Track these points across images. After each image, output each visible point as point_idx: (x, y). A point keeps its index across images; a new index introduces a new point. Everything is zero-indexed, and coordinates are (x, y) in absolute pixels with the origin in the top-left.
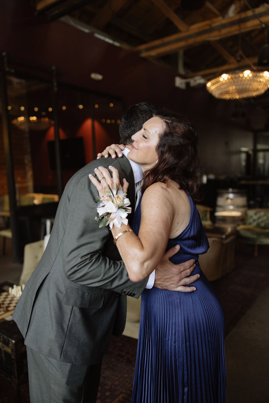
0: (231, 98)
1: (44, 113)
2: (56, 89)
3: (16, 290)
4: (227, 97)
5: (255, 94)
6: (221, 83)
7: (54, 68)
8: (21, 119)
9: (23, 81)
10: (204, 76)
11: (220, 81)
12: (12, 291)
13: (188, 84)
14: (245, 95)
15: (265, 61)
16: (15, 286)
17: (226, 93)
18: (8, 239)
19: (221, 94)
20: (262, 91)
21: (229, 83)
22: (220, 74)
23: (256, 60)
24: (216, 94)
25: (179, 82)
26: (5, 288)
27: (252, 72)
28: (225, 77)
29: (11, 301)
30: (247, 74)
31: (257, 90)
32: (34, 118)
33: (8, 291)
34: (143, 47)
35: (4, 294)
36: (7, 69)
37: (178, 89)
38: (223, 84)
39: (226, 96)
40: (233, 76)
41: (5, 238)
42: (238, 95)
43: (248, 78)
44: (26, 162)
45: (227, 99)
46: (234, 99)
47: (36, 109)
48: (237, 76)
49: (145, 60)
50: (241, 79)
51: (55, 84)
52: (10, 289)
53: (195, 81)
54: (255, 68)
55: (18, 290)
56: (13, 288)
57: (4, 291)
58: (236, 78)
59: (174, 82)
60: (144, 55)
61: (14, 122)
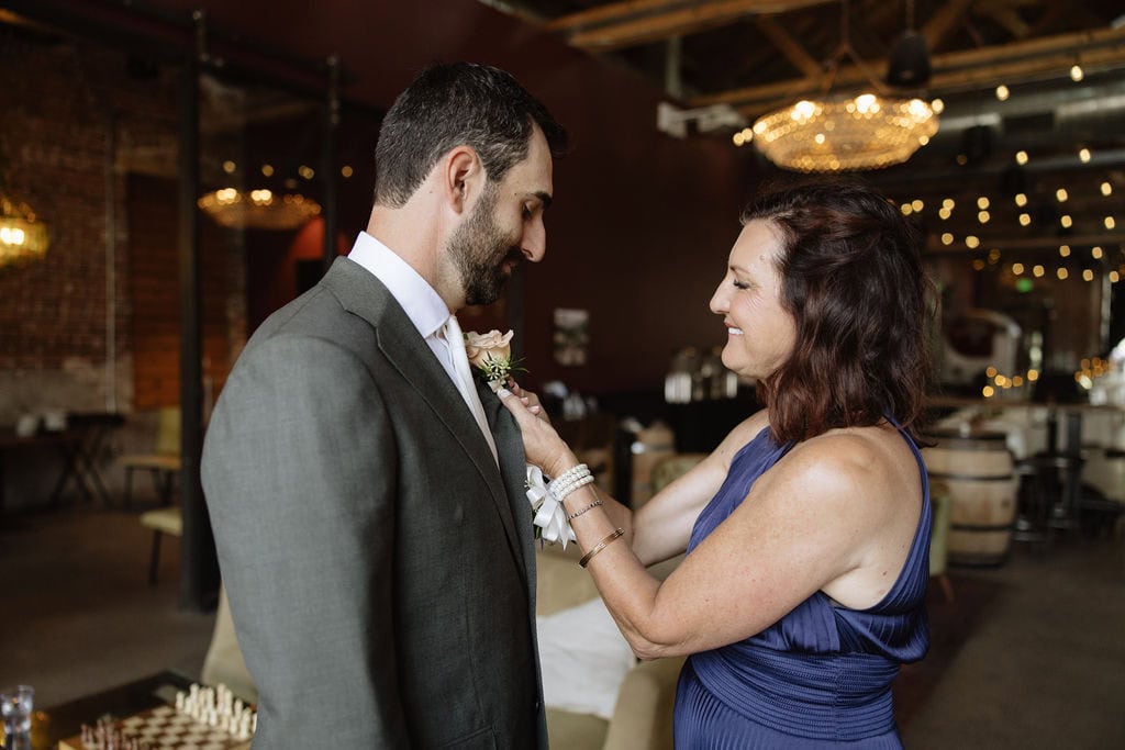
0: (818, 169)
1: (291, 184)
2: (335, 119)
3: (198, 700)
4: (806, 163)
5: (882, 159)
6: (795, 124)
7: (333, 61)
8: (228, 195)
9: (239, 94)
10: (735, 106)
11: (792, 121)
12: (184, 705)
13: (692, 126)
14: (856, 162)
15: (907, 75)
16: (194, 688)
17: (804, 154)
18: (170, 535)
19: (793, 155)
20: (903, 154)
21: (817, 127)
22: (791, 102)
23: (882, 69)
24: (779, 156)
25: (669, 119)
26: (164, 692)
27: (881, 100)
28: (805, 111)
29: (181, 735)
30: (867, 104)
31: (889, 148)
32: (262, 196)
33: (173, 705)
34: (576, 20)
35: (161, 713)
36: (204, 57)
37: (665, 136)
38: (800, 128)
39: (803, 160)
40: (829, 108)
41: (159, 534)
42: (838, 159)
43: (868, 117)
44: (232, 314)
45: (806, 169)
46: (826, 172)
47: (268, 171)
48: (839, 108)
49: (579, 54)
50: (849, 117)
51: (334, 105)
52: (180, 696)
53: (712, 117)
54: (885, 90)
55: (202, 700)
56: (188, 692)
57: (160, 703)
58: (834, 114)
59: (654, 116)
60: (578, 40)
61: (207, 202)
